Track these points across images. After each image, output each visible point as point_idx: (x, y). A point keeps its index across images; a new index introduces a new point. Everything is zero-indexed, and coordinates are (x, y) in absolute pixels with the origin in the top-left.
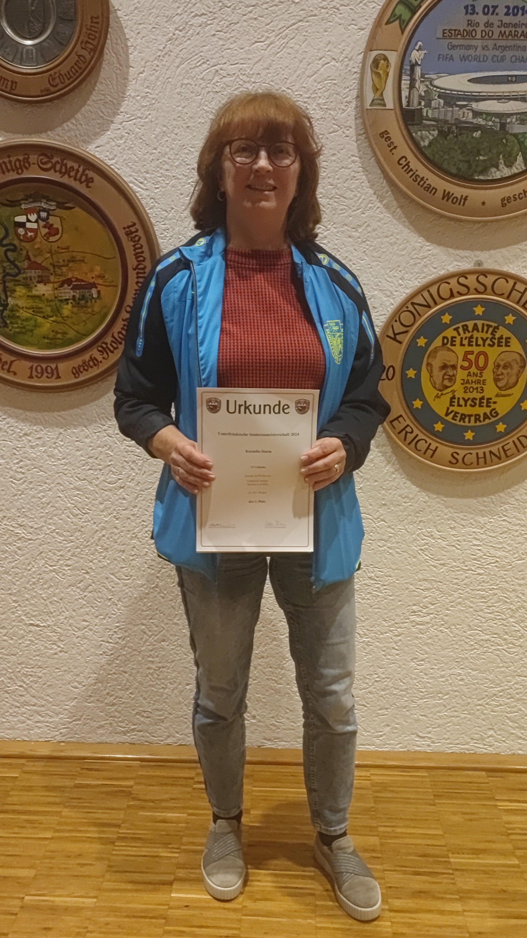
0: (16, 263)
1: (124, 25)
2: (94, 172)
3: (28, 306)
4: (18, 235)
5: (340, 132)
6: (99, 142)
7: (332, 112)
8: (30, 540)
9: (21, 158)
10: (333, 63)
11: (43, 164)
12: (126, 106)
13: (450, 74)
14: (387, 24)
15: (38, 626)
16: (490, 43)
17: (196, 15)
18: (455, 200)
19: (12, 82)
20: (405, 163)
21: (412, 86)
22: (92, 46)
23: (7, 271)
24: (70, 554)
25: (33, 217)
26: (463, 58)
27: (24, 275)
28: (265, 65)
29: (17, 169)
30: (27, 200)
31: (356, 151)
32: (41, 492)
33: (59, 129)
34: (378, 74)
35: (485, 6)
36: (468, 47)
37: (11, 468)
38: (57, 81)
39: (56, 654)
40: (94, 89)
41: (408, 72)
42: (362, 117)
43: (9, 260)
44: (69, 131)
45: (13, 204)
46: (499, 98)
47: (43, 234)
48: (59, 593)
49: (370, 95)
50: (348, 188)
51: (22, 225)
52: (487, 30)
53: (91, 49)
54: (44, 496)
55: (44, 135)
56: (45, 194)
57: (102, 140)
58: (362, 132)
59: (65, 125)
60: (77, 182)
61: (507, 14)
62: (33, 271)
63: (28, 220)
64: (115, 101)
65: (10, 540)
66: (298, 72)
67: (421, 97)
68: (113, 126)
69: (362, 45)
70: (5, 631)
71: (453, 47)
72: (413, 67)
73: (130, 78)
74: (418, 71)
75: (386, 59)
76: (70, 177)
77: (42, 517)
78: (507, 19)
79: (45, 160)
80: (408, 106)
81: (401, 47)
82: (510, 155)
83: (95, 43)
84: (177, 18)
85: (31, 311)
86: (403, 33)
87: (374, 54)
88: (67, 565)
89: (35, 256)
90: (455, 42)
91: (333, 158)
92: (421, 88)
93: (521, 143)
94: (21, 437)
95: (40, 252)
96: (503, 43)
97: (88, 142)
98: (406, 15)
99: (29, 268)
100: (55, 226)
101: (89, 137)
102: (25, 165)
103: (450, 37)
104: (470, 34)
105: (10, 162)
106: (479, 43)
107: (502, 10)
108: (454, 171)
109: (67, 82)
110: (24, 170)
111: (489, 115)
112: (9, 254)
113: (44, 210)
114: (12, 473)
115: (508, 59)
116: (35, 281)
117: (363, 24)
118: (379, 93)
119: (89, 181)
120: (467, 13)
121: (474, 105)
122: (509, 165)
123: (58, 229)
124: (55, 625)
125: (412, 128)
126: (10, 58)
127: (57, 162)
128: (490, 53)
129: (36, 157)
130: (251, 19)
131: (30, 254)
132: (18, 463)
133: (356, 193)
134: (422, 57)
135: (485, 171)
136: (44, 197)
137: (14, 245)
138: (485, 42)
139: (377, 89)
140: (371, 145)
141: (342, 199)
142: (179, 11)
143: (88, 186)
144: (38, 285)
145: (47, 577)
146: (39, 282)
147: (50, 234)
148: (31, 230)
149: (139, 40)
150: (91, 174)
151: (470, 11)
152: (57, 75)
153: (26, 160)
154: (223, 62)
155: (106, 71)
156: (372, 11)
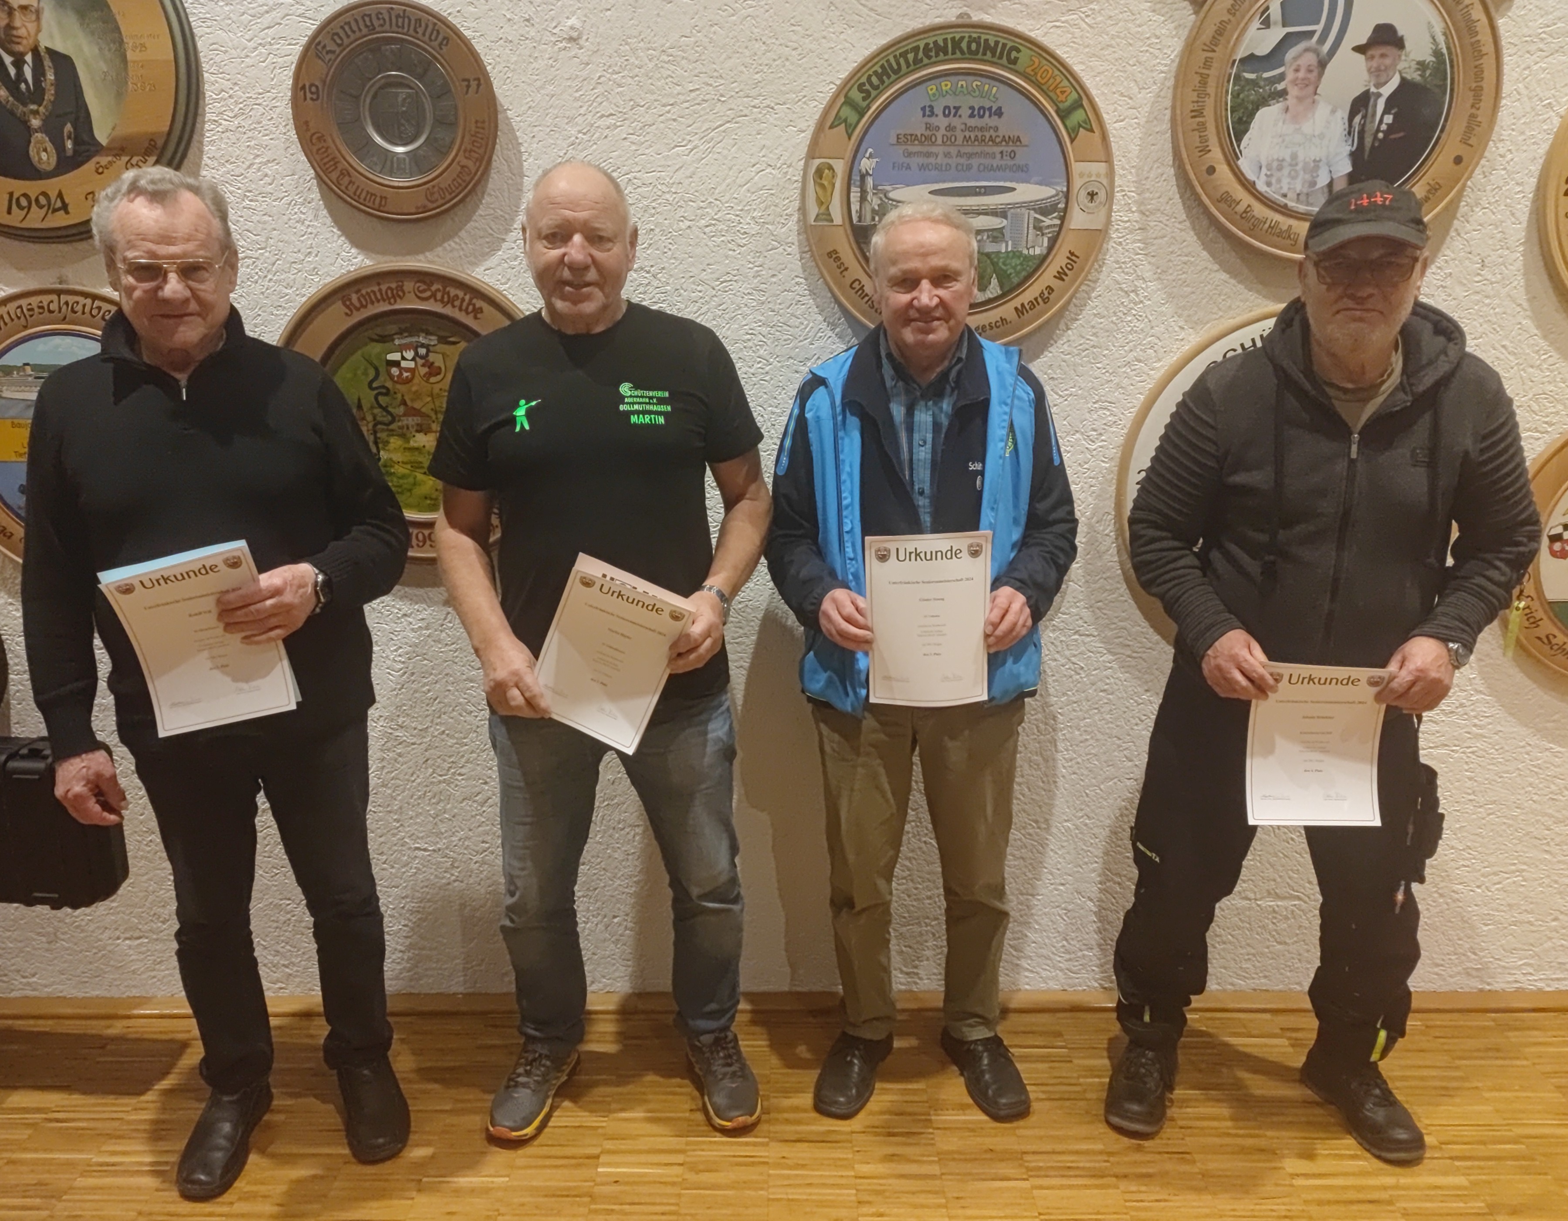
0: (390, 409)
1: (516, 128)
2: (484, 301)
3: (405, 460)
4: (391, 377)
5: (781, 250)
6: (488, 263)
7: (770, 227)
8: (413, 744)
9: (394, 285)
10: (769, 170)
11: (421, 292)
13: (908, 186)
14: (831, 127)
15: (425, 850)
16: (953, 150)
17: (602, 116)
19: (381, 197)
20: (858, 287)
21: (863, 199)
22: (476, 155)
23: (378, 419)
24: (463, 760)
25: (409, 354)
26: (922, 167)
27: (400, 424)
28: (688, 173)
29: (389, 299)
30: (401, 334)
31: (800, 270)
32: (425, 684)
33: (440, 249)
34: (823, 186)
35: (945, 108)
36: (928, 155)
37: (387, 657)
38: (436, 196)
39: (449, 884)
40: (480, 201)
41: (858, 183)
42: (806, 232)
43: (380, 406)
44: (451, 251)
45: (384, 339)
47: (422, 374)
48: (451, 809)
49: (813, 210)
50: (792, 315)
51: (397, 364)
52: (949, 134)
53: (477, 159)
54: (429, 691)
55: (421, 257)
56: (424, 327)
57: (493, 261)
58: (807, 249)
59: (446, 245)
60: (463, 313)
61: (972, 116)
62: (410, 419)
63: (403, 358)
64: (507, 216)
65: (389, 744)
66: (727, 181)
67: (874, 211)
68: (505, 245)
69: (803, 151)
70: (384, 857)
71: (910, 155)
72: (863, 177)
73: (525, 189)
74: (870, 181)
75: (831, 168)
76: (454, 306)
77: (427, 716)
78: (972, 122)
79: (423, 287)
80: (860, 221)
81: (849, 155)
82: (983, 277)
83: (481, 151)
84: (580, 120)
85: (409, 466)
86: (849, 138)
87: (817, 162)
88: (460, 774)
89: (412, 400)
90: (912, 149)
91: (774, 280)
92: (874, 202)
93: (994, 264)
94: (399, 618)
95: (417, 396)
96: (969, 149)
97: (475, 264)
98: (853, 117)
99: (405, 415)
100: (436, 364)
101: (476, 257)
102: (398, 294)
103: (905, 143)
104: (929, 139)
105: (380, 290)
106: (939, 150)
107: (965, 112)
109: (448, 197)
110: (398, 300)
112: (380, 398)
113: (423, 346)
114: (389, 662)
115: (975, 167)
116: (412, 430)
117: (803, 125)
118: (824, 207)
119: (477, 312)
120: (924, 116)
122: (984, 288)
123: (440, 368)
124: (447, 848)
125: (865, 247)
126: (378, 168)
127: (438, 290)
128: (953, 162)
129: (412, 284)
130: (668, 120)
131: (407, 398)
132: (396, 650)
133: (802, 320)
134: (874, 165)
136: (422, 331)
137: (388, 389)
138: (947, 149)
139: (822, 203)
140: (817, 266)
141: (785, 327)
142: (582, 111)
143: (476, 318)
144: (417, 435)
145: (436, 789)
146: (418, 431)
147: (430, 374)
148: (407, 370)
149: (535, 145)
150: (479, 303)
151: (927, 113)
152: (436, 189)
153: (400, 287)
154: (637, 169)
155: (495, 180)
156: (814, 111)
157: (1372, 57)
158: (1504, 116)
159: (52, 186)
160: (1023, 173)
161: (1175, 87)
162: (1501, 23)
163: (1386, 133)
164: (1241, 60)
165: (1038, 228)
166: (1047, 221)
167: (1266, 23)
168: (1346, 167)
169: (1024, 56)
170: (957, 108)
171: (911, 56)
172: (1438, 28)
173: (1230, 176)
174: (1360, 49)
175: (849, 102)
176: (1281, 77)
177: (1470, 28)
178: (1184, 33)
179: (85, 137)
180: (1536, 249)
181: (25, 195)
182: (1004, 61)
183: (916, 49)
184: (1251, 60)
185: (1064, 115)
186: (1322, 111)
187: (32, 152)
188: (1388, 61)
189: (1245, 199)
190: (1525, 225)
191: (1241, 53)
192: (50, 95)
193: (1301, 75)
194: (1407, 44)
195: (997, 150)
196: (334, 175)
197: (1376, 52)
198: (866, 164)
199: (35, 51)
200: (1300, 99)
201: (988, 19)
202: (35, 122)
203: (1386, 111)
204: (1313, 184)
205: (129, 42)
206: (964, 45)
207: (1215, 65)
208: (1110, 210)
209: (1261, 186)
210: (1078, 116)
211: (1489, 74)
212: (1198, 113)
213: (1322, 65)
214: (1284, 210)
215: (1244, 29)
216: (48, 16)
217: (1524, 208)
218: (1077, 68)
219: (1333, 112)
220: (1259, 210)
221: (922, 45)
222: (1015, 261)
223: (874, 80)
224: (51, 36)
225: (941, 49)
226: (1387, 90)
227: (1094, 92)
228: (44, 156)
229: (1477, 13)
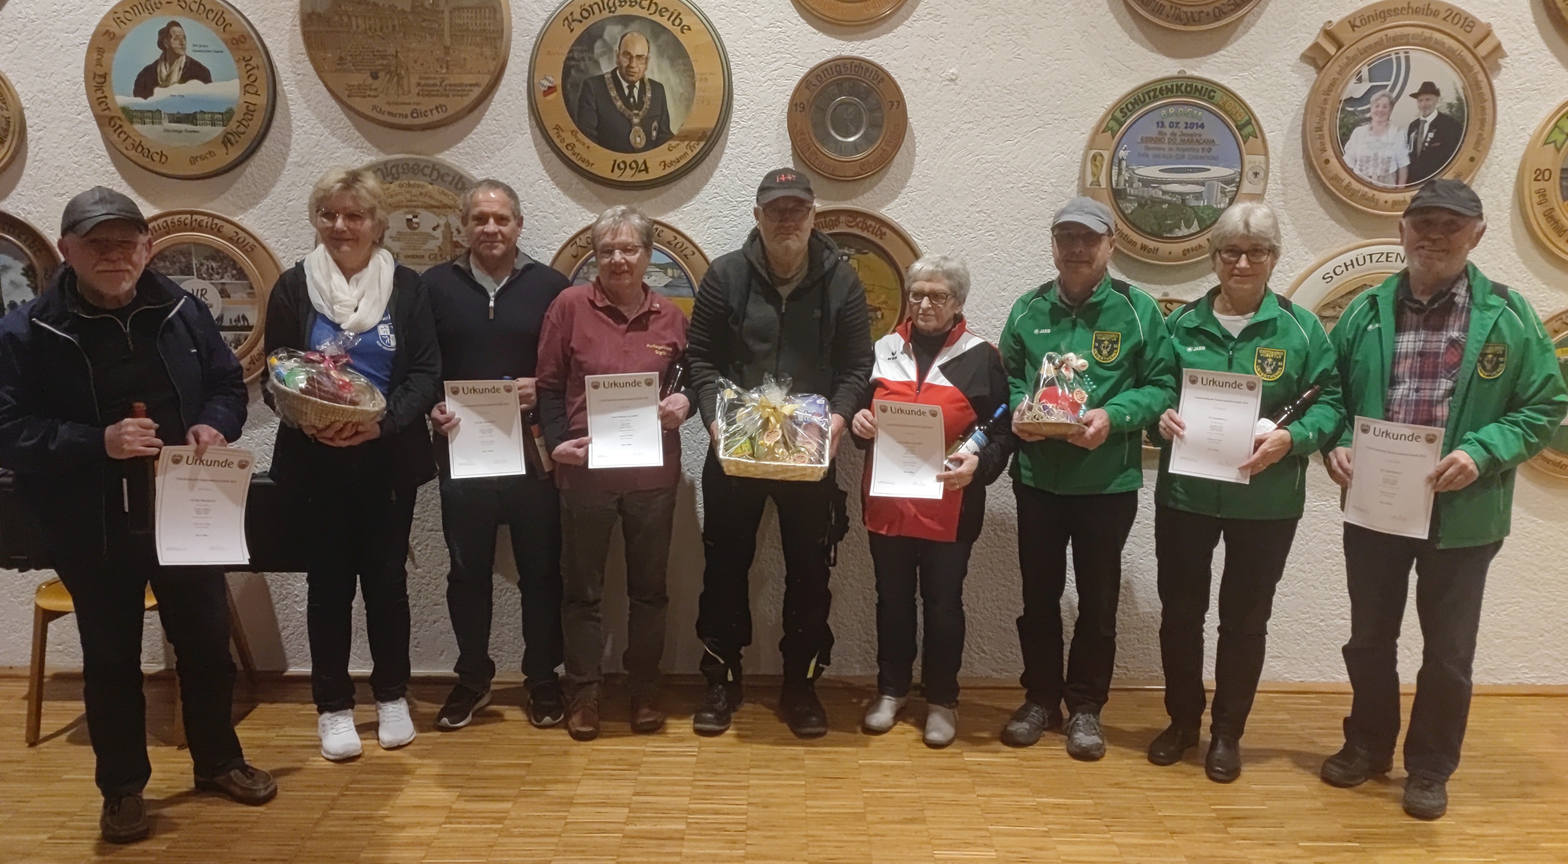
2: (886, 228)
6: (889, 207)
9: (834, 218)
10: (1062, 155)
11: (849, 222)
12: (912, 181)
13: (1146, 166)
14: (1104, 132)
16: (1175, 147)
18: (1149, 251)
19: (833, 167)
26: (1155, 156)
28: (1013, 156)
29: (830, 225)
33: (862, 197)
34: (1096, 166)
35: (1171, 123)
36: (1159, 149)
38: (865, 167)
41: (1117, 164)
44: (867, 199)
46: (1180, 182)
49: (1089, 179)
52: (1172, 138)
53: (893, 147)
55: (851, 202)
56: (849, 243)
57: (891, 205)
59: (865, 195)
60: (874, 235)
61: (1186, 127)
64: (903, 179)
66: (1037, 161)
67: (1126, 181)
68: (900, 196)
69: (1084, 144)
71: (1148, 149)
72: (1120, 161)
73: (915, 164)
74: (1124, 163)
75: (1101, 155)
76: (868, 231)
78: (1185, 131)
79: (851, 219)
80: (1116, 186)
81: (1112, 148)
82: (1189, 220)
83: (894, 143)
84: (952, 124)
86: (1113, 137)
87: (1093, 152)
90: (1150, 145)
92: (1126, 175)
93: (1196, 212)
96: (1184, 146)
97: (881, 207)
98: (1116, 127)
100: (853, 265)
101: (882, 203)
102: (836, 223)
103: (1146, 142)
104: (1160, 140)
105: (826, 221)
106: (1166, 146)
107: (1182, 125)
108: (1149, 230)
109: (872, 168)
110: (835, 226)
111: (1174, 193)
113: (846, 255)
115: (1186, 157)
117: (1083, 130)
119: (882, 235)
120: (1158, 127)
121: (1163, 187)
122: (1188, 226)
123: (855, 267)
125: (1120, 202)
126: (833, 151)
127: (860, 221)
128: (1173, 153)
129: (845, 217)
130: (1004, 126)
134: (1127, 154)
135: (1171, 231)
136: (847, 245)
138: (1171, 146)
139: (1095, 175)
142: (953, 120)
143: (881, 238)
149: (924, 138)
151: (1160, 125)
152: (866, 163)
153: (838, 220)
154: (983, 153)
155: (899, 158)
156: (1092, 122)
157: (1421, 101)
158: (1498, 135)
159: (640, 157)
160: (1215, 161)
161: (1305, 114)
162: (1495, 82)
163: (1430, 143)
164: (1346, 101)
165: (1223, 192)
166: (1229, 189)
167: (1360, 80)
168: (1406, 162)
169: (1218, 95)
170: (1178, 123)
171: (1152, 94)
172: (1459, 85)
173: (1338, 165)
174: (1414, 96)
175: (1114, 118)
176: (1369, 110)
177: (1477, 85)
178: (1311, 84)
179: (664, 129)
180: (1518, 211)
181: (624, 162)
182: (1206, 97)
183: (1155, 90)
184: (1350, 101)
185: (1240, 128)
186: (1392, 130)
187: (631, 136)
188: (1430, 103)
189: (1347, 179)
190: (1511, 197)
191: (1344, 97)
192: (646, 106)
193: (1380, 109)
194: (1442, 93)
195: (1200, 147)
196: (807, 155)
197: (1424, 97)
198: (1122, 153)
199: (642, 81)
200: (1379, 123)
201: (1196, 74)
202: (636, 120)
203: (1430, 131)
204: (1387, 171)
205: (697, 77)
206: (1183, 88)
207: (1330, 102)
208: (1266, 184)
209: (1357, 171)
210: (1249, 129)
211: (1489, 111)
212: (1319, 129)
213: (1392, 104)
214: (1370, 185)
215: (1347, 83)
216: (652, 62)
217: (1510, 188)
218: (1248, 102)
219: (1399, 130)
220: (1356, 185)
221: (1158, 87)
222: (1208, 212)
223: (1130, 106)
224: (652, 72)
225: (1169, 90)
226: (1430, 119)
227: (1258, 116)
228: (638, 140)
229: (1481, 77)
